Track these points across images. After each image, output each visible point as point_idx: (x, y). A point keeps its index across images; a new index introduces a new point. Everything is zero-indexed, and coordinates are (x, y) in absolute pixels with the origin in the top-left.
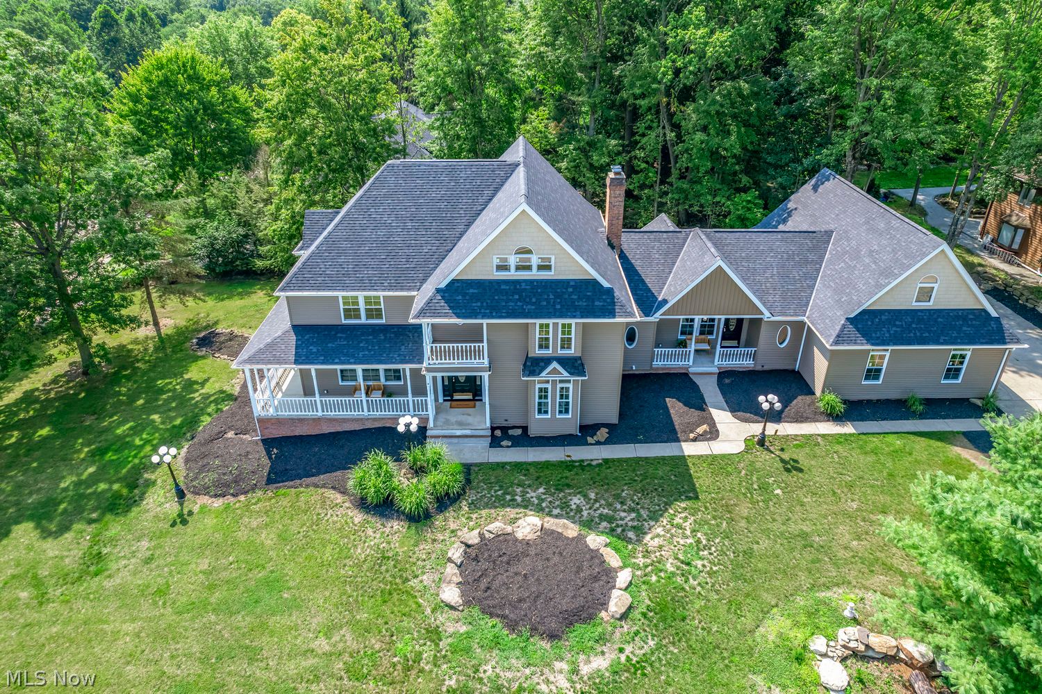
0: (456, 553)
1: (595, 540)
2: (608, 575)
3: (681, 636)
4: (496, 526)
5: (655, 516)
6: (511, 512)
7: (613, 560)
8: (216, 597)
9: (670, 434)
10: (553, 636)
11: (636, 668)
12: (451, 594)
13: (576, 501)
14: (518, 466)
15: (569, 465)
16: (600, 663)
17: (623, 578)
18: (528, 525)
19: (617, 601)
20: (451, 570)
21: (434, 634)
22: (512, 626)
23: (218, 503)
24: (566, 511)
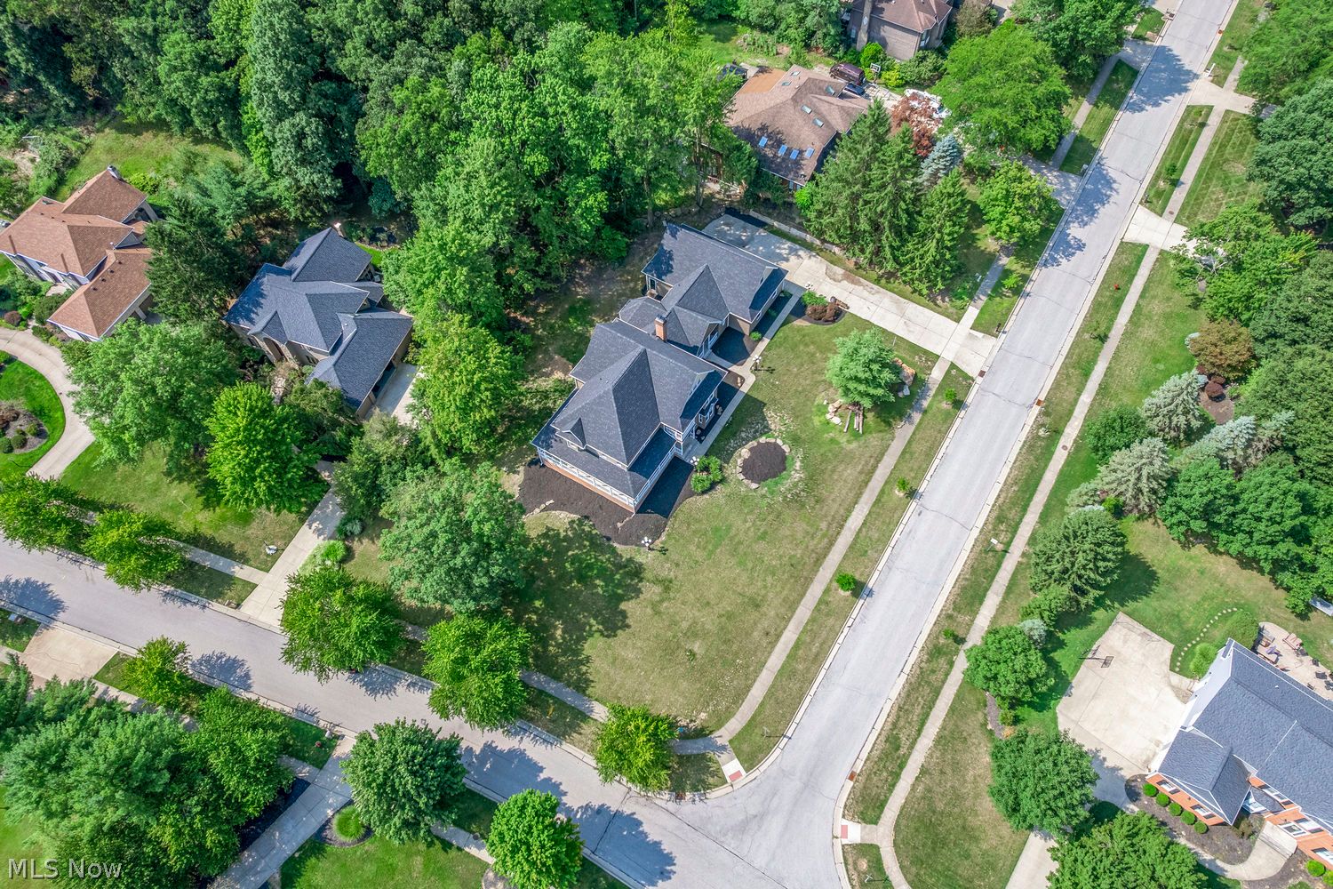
4: (740, 461)
5: (764, 419)
6: (736, 454)
7: (773, 440)
9: (734, 391)
12: (754, 486)
13: (743, 435)
14: (716, 440)
16: (798, 464)
17: (779, 442)
19: (786, 448)
22: (774, 476)
24: (747, 440)
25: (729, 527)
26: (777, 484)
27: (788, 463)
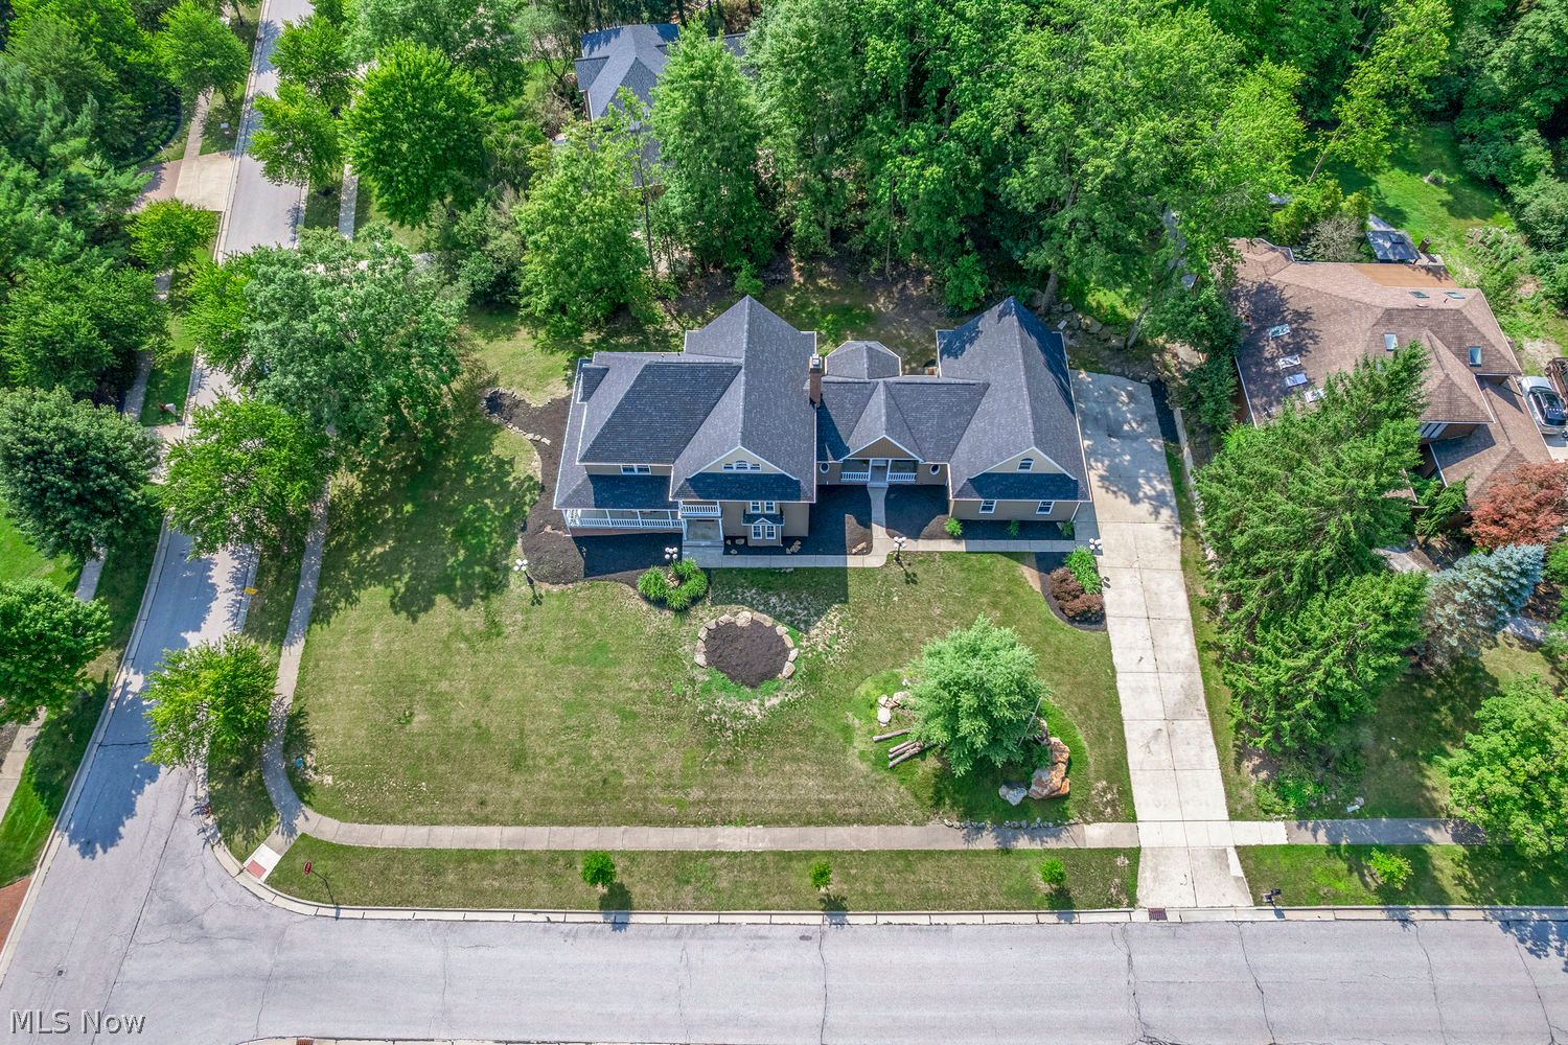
0: (703, 634)
1: (781, 629)
2: (786, 651)
3: (818, 689)
4: (725, 618)
5: (819, 614)
6: (734, 607)
7: (789, 643)
8: (572, 654)
9: (841, 549)
10: (753, 686)
11: (791, 705)
12: (700, 659)
13: (774, 600)
14: (740, 570)
15: (771, 572)
16: (775, 701)
17: (793, 654)
18: (744, 617)
19: (788, 668)
20: (700, 644)
21: (692, 681)
22: (733, 679)
23: (556, 589)
24: (768, 609)
25: (617, 662)
26: (724, 688)
27: (766, 685)
